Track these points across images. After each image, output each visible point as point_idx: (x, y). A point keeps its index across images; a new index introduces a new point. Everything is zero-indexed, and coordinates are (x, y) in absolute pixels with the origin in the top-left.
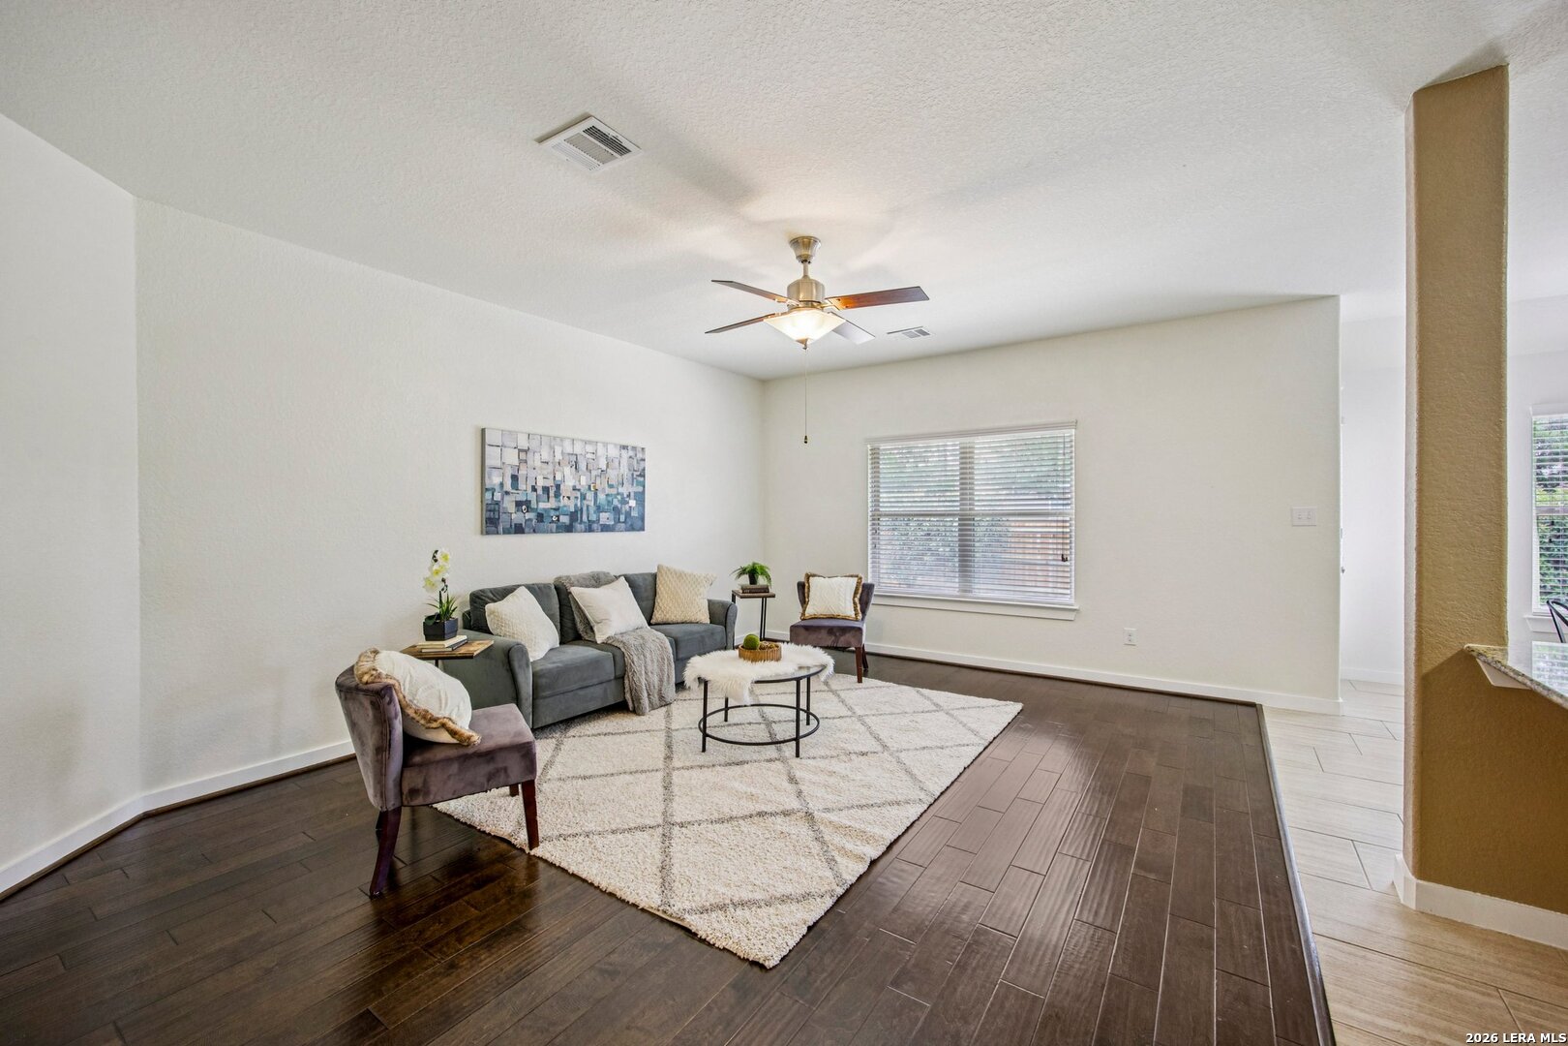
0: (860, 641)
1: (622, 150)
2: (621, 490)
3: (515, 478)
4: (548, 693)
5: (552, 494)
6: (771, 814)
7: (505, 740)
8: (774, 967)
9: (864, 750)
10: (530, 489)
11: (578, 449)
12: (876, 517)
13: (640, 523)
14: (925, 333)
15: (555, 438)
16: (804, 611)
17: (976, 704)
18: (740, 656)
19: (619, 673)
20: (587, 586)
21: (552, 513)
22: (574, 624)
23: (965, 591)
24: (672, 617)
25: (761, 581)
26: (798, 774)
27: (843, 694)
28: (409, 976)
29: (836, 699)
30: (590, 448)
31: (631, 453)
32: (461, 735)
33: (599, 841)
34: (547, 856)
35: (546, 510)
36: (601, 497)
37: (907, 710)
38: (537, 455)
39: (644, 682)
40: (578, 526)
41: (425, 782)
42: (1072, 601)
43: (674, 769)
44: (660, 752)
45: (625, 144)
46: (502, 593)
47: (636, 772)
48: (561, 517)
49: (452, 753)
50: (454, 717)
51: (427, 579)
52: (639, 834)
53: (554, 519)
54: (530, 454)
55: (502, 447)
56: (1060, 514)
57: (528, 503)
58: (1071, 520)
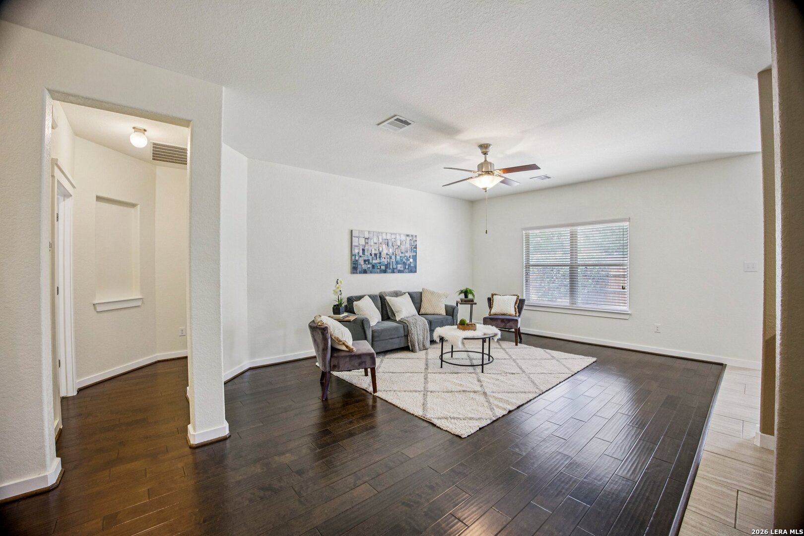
0: (517, 326)
1: (408, 124)
2: (406, 254)
3: (363, 250)
4: (378, 339)
5: (378, 257)
6: (469, 392)
7: (365, 351)
8: (465, 438)
9: (514, 372)
10: (369, 255)
11: (388, 237)
12: (528, 266)
13: (414, 269)
14: (549, 178)
15: (379, 233)
16: (491, 311)
17: (573, 357)
18: (458, 328)
19: (406, 334)
20: (392, 297)
21: (378, 265)
22: (387, 313)
23: (573, 304)
24: (429, 312)
25: (470, 296)
26: (482, 379)
27: (507, 350)
28: (338, 422)
29: (503, 352)
30: (393, 237)
31: (411, 238)
32: (350, 348)
33: (399, 394)
34: (380, 396)
35: (375, 263)
36: (398, 257)
37: (538, 358)
38: (372, 241)
39: (416, 338)
40: (388, 270)
41: (338, 363)
42: (628, 309)
43: (429, 373)
44: (423, 366)
45: (409, 122)
46: (359, 298)
47: (413, 373)
48: (382, 266)
49: (347, 354)
50: (347, 341)
51: (334, 291)
52: (414, 393)
53: (379, 267)
54: (369, 240)
55: (358, 237)
56: (621, 265)
57: (368, 260)
58: (627, 268)
